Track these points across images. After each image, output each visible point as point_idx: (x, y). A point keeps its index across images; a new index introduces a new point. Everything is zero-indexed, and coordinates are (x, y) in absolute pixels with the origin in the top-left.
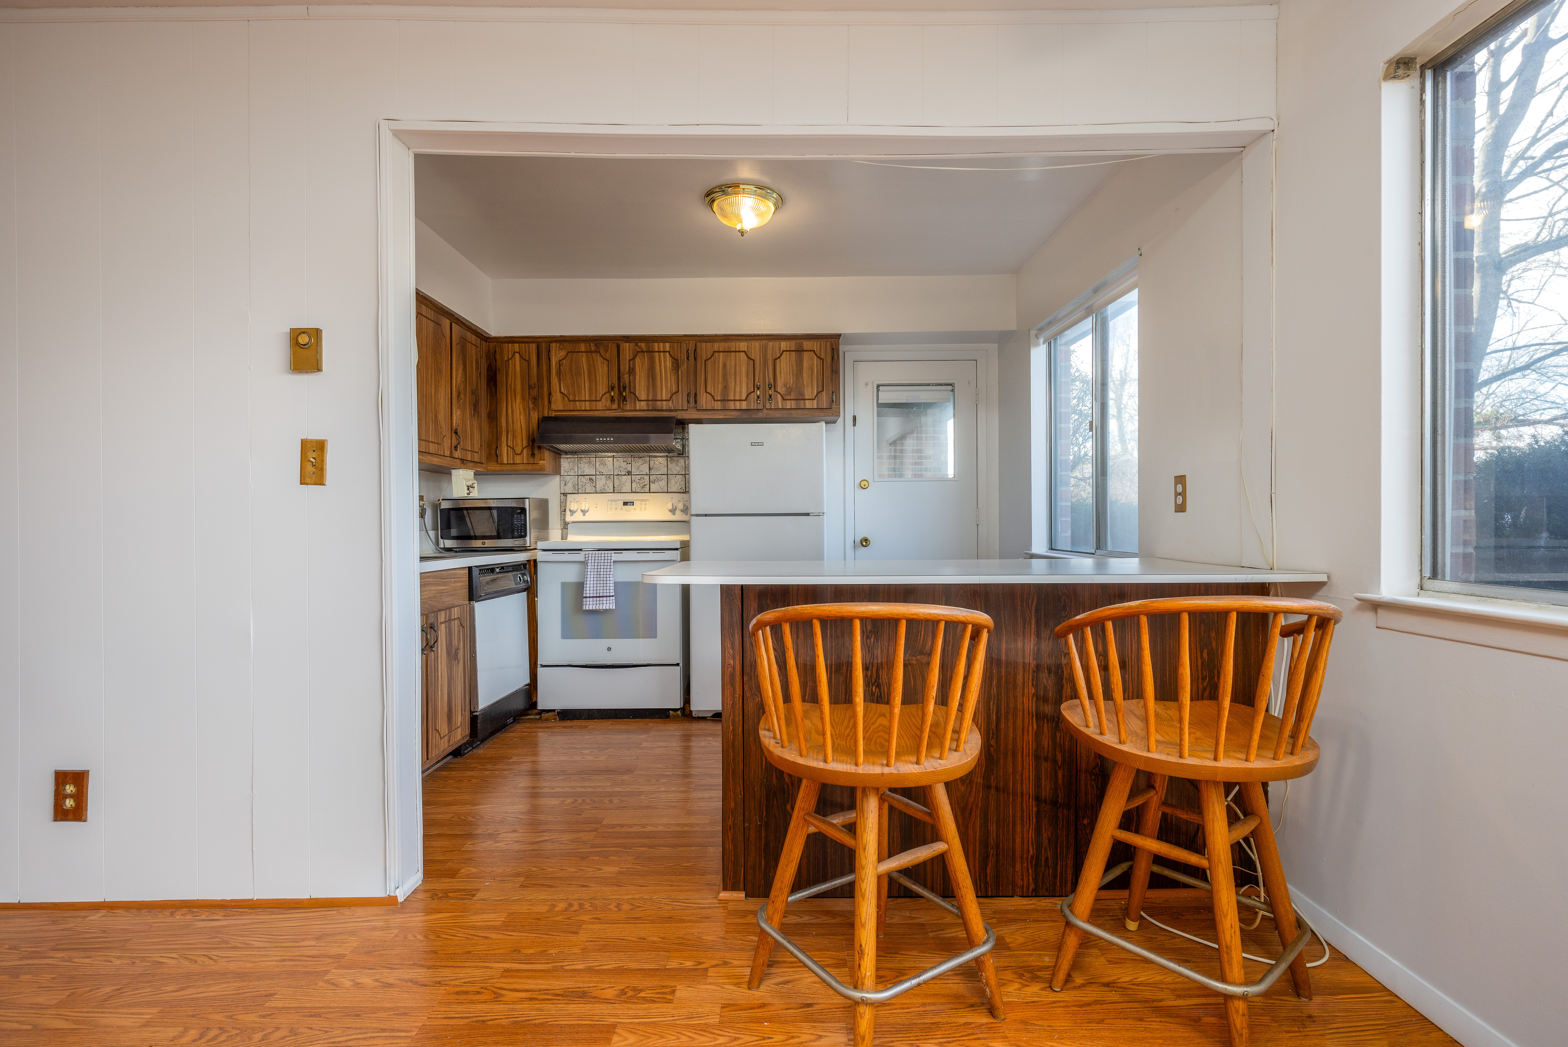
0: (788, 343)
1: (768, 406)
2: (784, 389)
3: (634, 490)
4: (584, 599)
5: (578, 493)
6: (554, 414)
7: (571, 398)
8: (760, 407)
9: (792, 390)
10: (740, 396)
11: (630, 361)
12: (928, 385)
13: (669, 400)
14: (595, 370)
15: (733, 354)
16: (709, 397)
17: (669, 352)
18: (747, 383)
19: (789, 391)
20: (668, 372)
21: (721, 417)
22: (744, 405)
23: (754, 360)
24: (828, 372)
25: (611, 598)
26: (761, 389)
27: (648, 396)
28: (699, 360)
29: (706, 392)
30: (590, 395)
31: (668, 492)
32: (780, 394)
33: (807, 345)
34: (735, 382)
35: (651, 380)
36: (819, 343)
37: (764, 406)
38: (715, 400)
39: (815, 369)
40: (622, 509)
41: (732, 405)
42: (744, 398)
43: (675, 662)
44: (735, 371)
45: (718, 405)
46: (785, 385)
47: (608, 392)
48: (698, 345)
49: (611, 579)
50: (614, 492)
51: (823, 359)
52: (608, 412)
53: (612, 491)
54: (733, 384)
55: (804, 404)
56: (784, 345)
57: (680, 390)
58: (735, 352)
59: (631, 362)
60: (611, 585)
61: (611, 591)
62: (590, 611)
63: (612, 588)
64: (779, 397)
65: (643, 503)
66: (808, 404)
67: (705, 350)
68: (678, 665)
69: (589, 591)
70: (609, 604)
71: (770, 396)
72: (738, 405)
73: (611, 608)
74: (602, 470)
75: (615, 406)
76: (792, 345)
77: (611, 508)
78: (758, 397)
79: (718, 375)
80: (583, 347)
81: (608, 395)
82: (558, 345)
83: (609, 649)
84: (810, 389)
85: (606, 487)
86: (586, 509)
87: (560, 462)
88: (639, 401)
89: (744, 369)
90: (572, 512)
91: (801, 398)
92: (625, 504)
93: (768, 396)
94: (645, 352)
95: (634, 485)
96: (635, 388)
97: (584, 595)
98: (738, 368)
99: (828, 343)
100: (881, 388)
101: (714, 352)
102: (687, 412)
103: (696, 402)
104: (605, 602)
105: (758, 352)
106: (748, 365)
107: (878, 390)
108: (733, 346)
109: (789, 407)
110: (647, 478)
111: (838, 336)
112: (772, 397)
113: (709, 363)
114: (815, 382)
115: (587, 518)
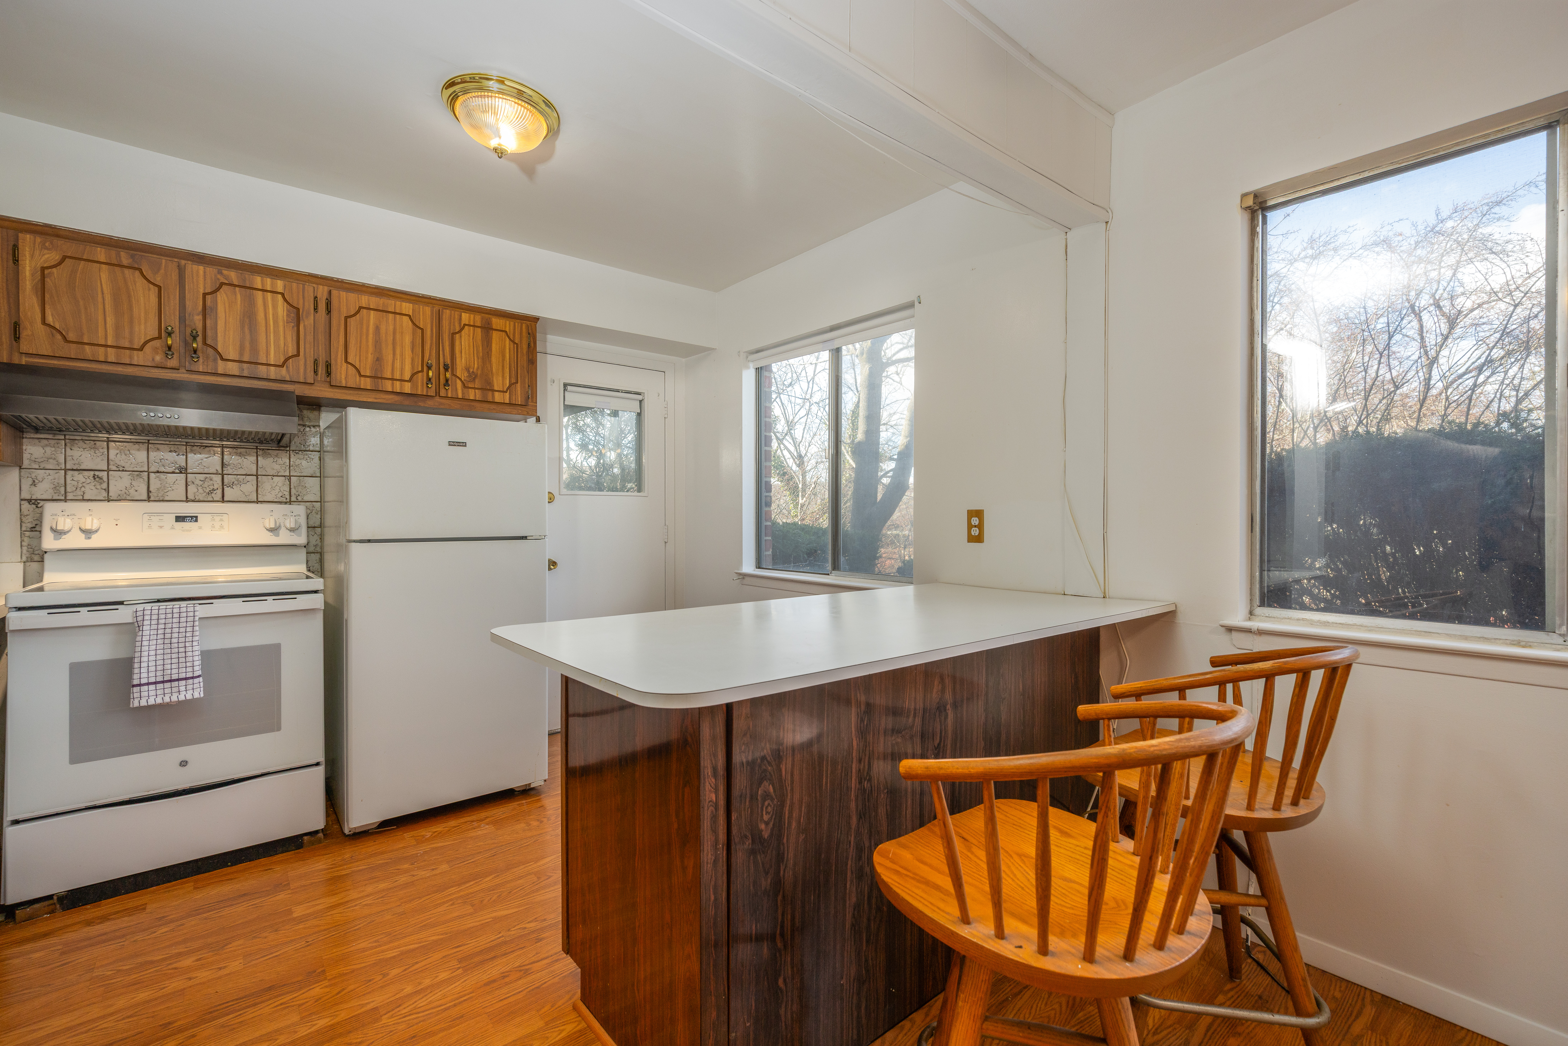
0: (472, 316)
1: (443, 393)
2: (466, 374)
3: (190, 497)
4: (136, 689)
5: (65, 500)
6: (24, 360)
7: (71, 336)
8: (432, 392)
9: (476, 376)
10: (402, 374)
11: (205, 295)
12: (618, 391)
13: (282, 366)
14: (129, 297)
15: (391, 315)
16: (352, 370)
17: (283, 294)
18: (413, 360)
19: (473, 376)
20: (281, 324)
21: (369, 400)
22: (407, 388)
23: (422, 330)
24: (523, 361)
25: (196, 680)
26: (434, 368)
27: (241, 353)
28: (334, 313)
29: (346, 361)
30: (117, 336)
31: (257, 502)
32: (460, 379)
33: (497, 322)
34: (394, 354)
35: (247, 331)
36: (512, 323)
37: (438, 393)
38: (360, 375)
39: (508, 355)
40: (173, 528)
41: (388, 385)
42: (407, 378)
43: (314, 761)
44: (394, 339)
45: (367, 383)
46: (468, 369)
47: (160, 337)
48: (335, 293)
49: (195, 648)
50: (149, 499)
51: (517, 344)
52: (156, 370)
53: (145, 497)
54: (390, 357)
55: (493, 396)
56: (466, 317)
57: (302, 353)
58: (395, 313)
59: (208, 297)
60: (196, 658)
61: (196, 668)
62: (149, 708)
63: (197, 663)
64: (459, 383)
65: (217, 518)
66: (498, 397)
67: (345, 302)
68: (318, 764)
69: (144, 672)
70: (195, 691)
71: (447, 380)
72: (398, 387)
73: (196, 695)
74: (122, 463)
75: (173, 363)
76: (478, 319)
77: (150, 527)
78: (429, 380)
79: (367, 341)
80: (101, 254)
81: (157, 343)
82: (38, 240)
83: (184, 764)
84: (501, 378)
85: (132, 491)
86: (94, 528)
87: (21, 444)
88: (222, 359)
89: (408, 339)
90: (58, 533)
91: (488, 388)
92: (180, 519)
93: (442, 381)
94: (236, 286)
95: (192, 489)
96: (215, 338)
97: (136, 682)
98: (398, 336)
99: (524, 326)
100: (569, 388)
101: (361, 308)
102: (313, 387)
103: (329, 374)
104: (182, 688)
105: (429, 321)
106: (414, 334)
107: (565, 390)
108: (391, 304)
109: (472, 398)
110: (218, 479)
111: (536, 319)
112: (450, 382)
113: (352, 322)
114: (507, 370)
115: (96, 542)
